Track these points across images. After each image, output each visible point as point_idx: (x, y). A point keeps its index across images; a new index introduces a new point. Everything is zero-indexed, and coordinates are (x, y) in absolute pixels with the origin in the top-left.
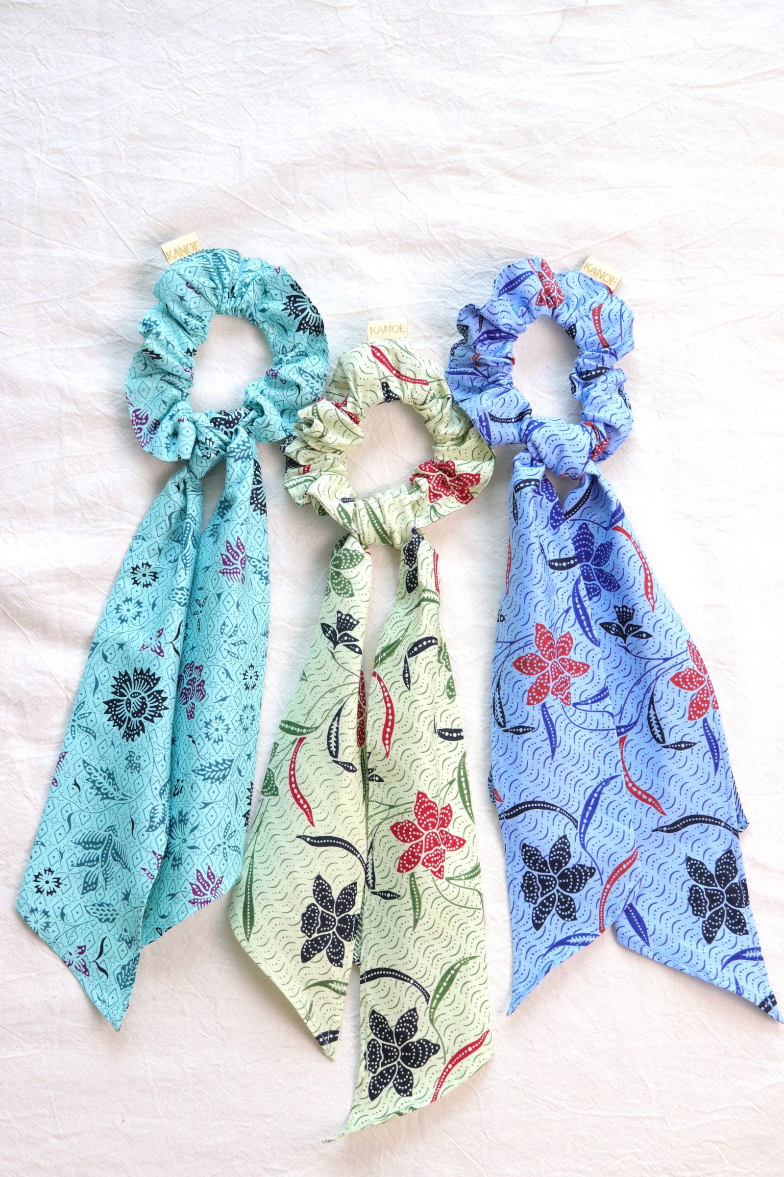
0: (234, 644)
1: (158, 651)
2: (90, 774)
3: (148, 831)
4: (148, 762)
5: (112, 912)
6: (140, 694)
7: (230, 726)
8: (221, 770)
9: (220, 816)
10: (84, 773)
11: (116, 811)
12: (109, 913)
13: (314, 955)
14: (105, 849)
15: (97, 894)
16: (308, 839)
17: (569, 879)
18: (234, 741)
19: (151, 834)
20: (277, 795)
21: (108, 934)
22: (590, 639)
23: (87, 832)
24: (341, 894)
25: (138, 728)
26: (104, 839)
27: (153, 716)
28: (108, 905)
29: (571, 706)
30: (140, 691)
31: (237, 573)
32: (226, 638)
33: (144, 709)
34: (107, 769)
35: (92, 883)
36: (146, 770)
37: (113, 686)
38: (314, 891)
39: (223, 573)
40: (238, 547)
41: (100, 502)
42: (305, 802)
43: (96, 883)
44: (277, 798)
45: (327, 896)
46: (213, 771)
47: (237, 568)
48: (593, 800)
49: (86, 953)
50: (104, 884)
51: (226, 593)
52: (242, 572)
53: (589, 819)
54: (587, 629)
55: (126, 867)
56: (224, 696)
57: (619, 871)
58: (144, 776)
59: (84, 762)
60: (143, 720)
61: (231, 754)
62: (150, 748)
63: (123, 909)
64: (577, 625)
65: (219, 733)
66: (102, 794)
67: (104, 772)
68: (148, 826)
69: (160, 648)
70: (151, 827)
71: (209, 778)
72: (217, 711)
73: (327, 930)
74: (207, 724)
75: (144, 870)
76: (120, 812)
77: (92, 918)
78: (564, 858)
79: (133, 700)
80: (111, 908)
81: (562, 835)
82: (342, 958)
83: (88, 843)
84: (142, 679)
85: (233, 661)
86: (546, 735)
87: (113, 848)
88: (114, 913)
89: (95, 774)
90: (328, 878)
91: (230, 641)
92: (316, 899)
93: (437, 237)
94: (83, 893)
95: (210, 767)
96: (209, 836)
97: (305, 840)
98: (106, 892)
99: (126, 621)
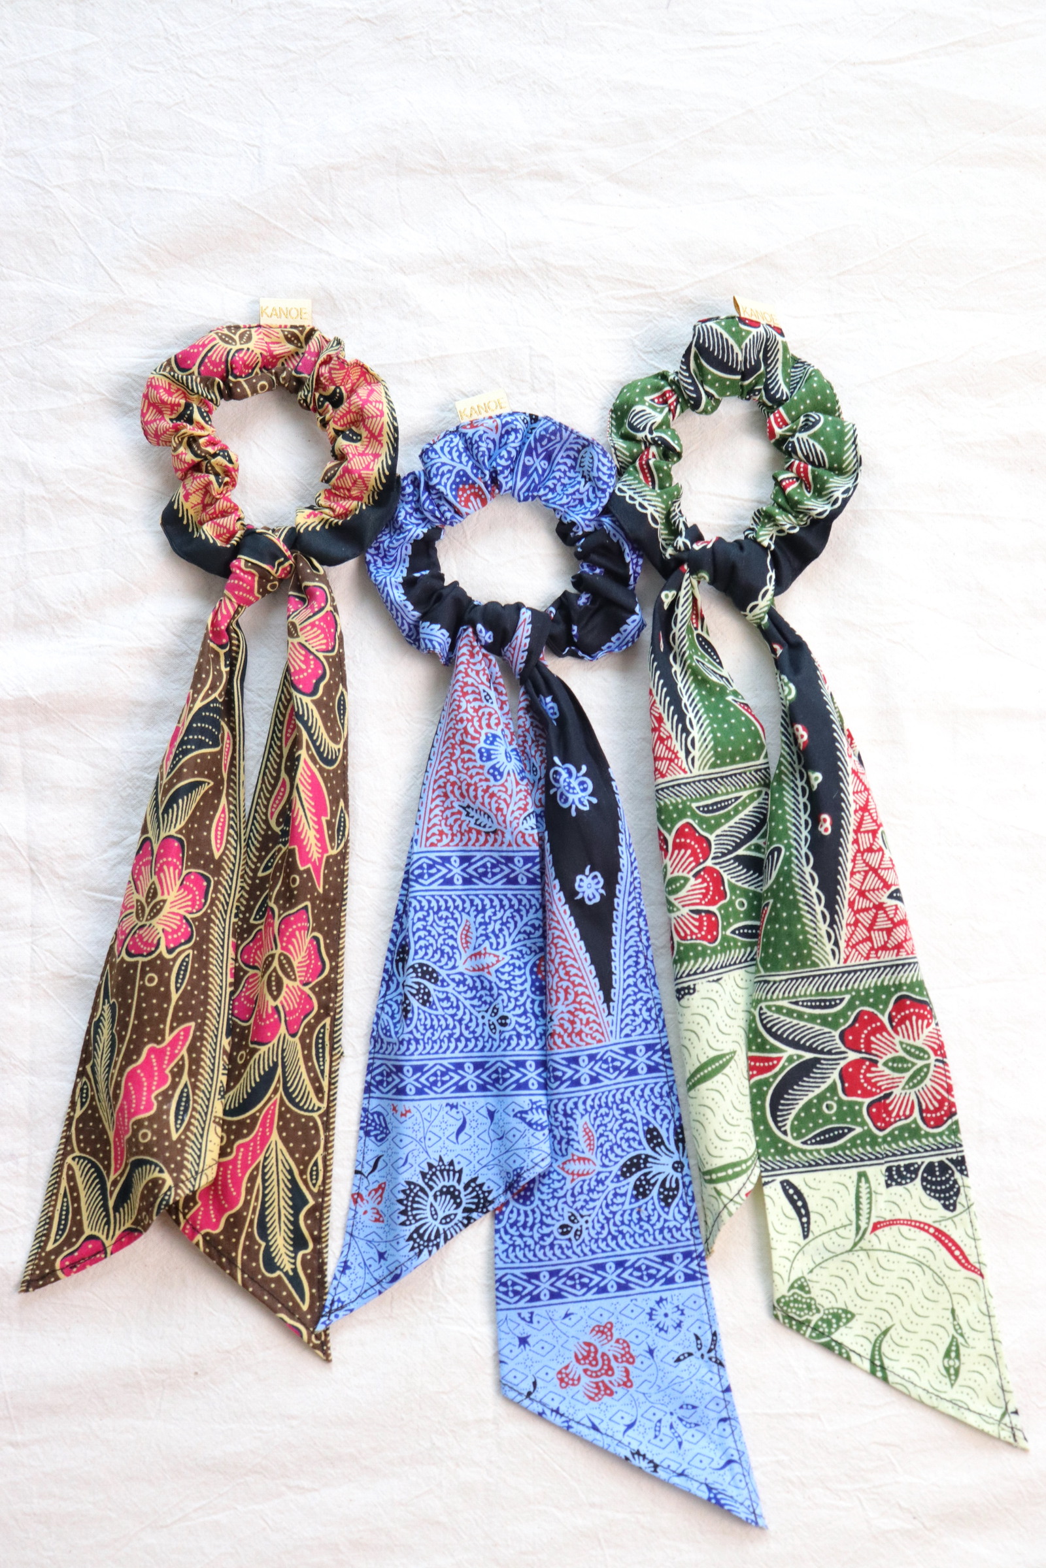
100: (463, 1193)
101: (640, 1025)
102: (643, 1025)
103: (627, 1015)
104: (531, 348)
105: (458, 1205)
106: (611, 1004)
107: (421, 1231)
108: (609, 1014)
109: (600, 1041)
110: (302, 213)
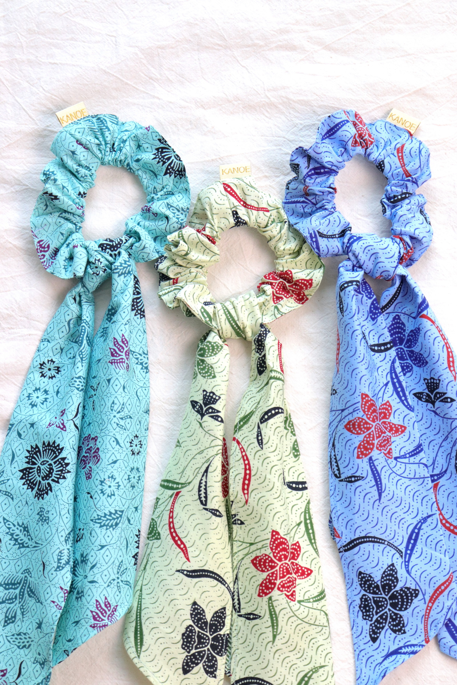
0: (122, 419)
1: (62, 427)
2: (9, 528)
3: (56, 570)
4: (55, 515)
5: (28, 639)
6: (48, 462)
7: (120, 483)
8: (114, 519)
9: (114, 556)
10: (4, 528)
11: (30, 557)
12: (26, 641)
13: (193, 667)
14: (22, 588)
15: (16, 626)
16: (185, 572)
17: (398, 599)
18: (124, 496)
19: (58, 573)
20: (160, 538)
21: (25, 658)
22: (406, 406)
23: (7, 575)
24: (213, 617)
25: (47, 488)
26: (21, 580)
27: (58, 478)
28: (25, 634)
29: (393, 459)
30: (48, 460)
31: (122, 362)
32: (115, 413)
33: (52, 473)
34: (23, 524)
35: (12, 617)
36: (53, 522)
37: (26, 457)
38: (191, 614)
39: (112, 363)
40: (123, 342)
41: (13, 314)
42: (182, 543)
43: (15, 617)
44: (159, 541)
45: (202, 619)
46: (108, 519)
47: (122, 359)
48: (414, 534)
49: (7, 675)
50: (21, 617)
51: (114, 378)
52: (126, 361)
53: (412, 550)
54: (403, 398)
55: (39, 602)
56: (115, 459)
57: (438, 592)
58: (52, 526)
59: (4, 519)
60: (51, 482)
61: (121, 506)
62: (57, 504)
63: (37, 636)
64: (395, 395)
65: (112, 489)
66: (19, 544)
67: (20, 526)
68: (56, 567)
69: (63, 424)
70: (58, 567)
71: (104, 525)
72: (109, 472)
73: (203, 647)
74: (102, 482)
75: (54, 602)
76: (34, 557)
77: (12, 646)
78: (393, 582)
79: (42, 467)
80: (27, 637)
81: (390, 563)
82: (216, 670)
83: (8, 584)
84: (49, 450)
85: (122, 432)
86: (373, 483)
87: (29, 587)
88: (30, 640)
89: (13, 528)
90: (202, 604)
91: (118, 416)
92: (193, 621)
93: (272, 99)
94: (4, 626)
95: (105, 517)
96: (106, 572)
97: (183, 573)
98: (23, 624)
99: (36, 406)
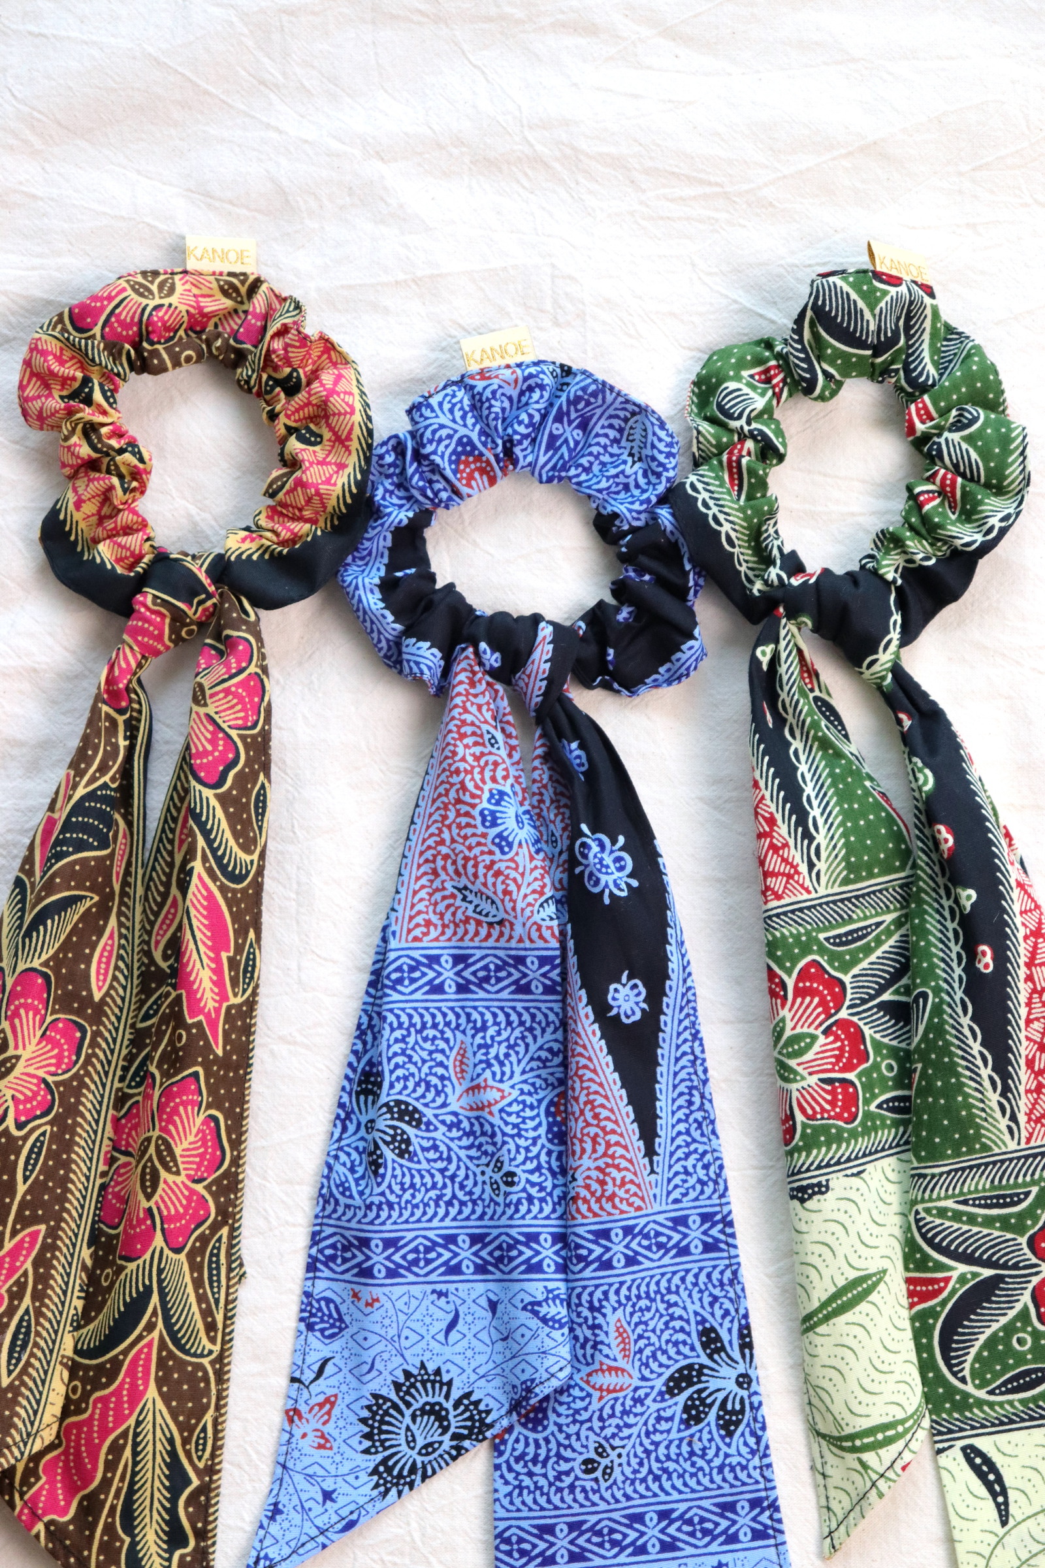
100: (452, 1413)
101: (693, 1187)
102: (698, 1187)
103: (677, 1174)
104: (553, 266)
105: (445, 1430)
106: (655, 1158)
107: (390, 1463)
108: (652, 1172)
109: (639, 1208)
110: (243, 73)
